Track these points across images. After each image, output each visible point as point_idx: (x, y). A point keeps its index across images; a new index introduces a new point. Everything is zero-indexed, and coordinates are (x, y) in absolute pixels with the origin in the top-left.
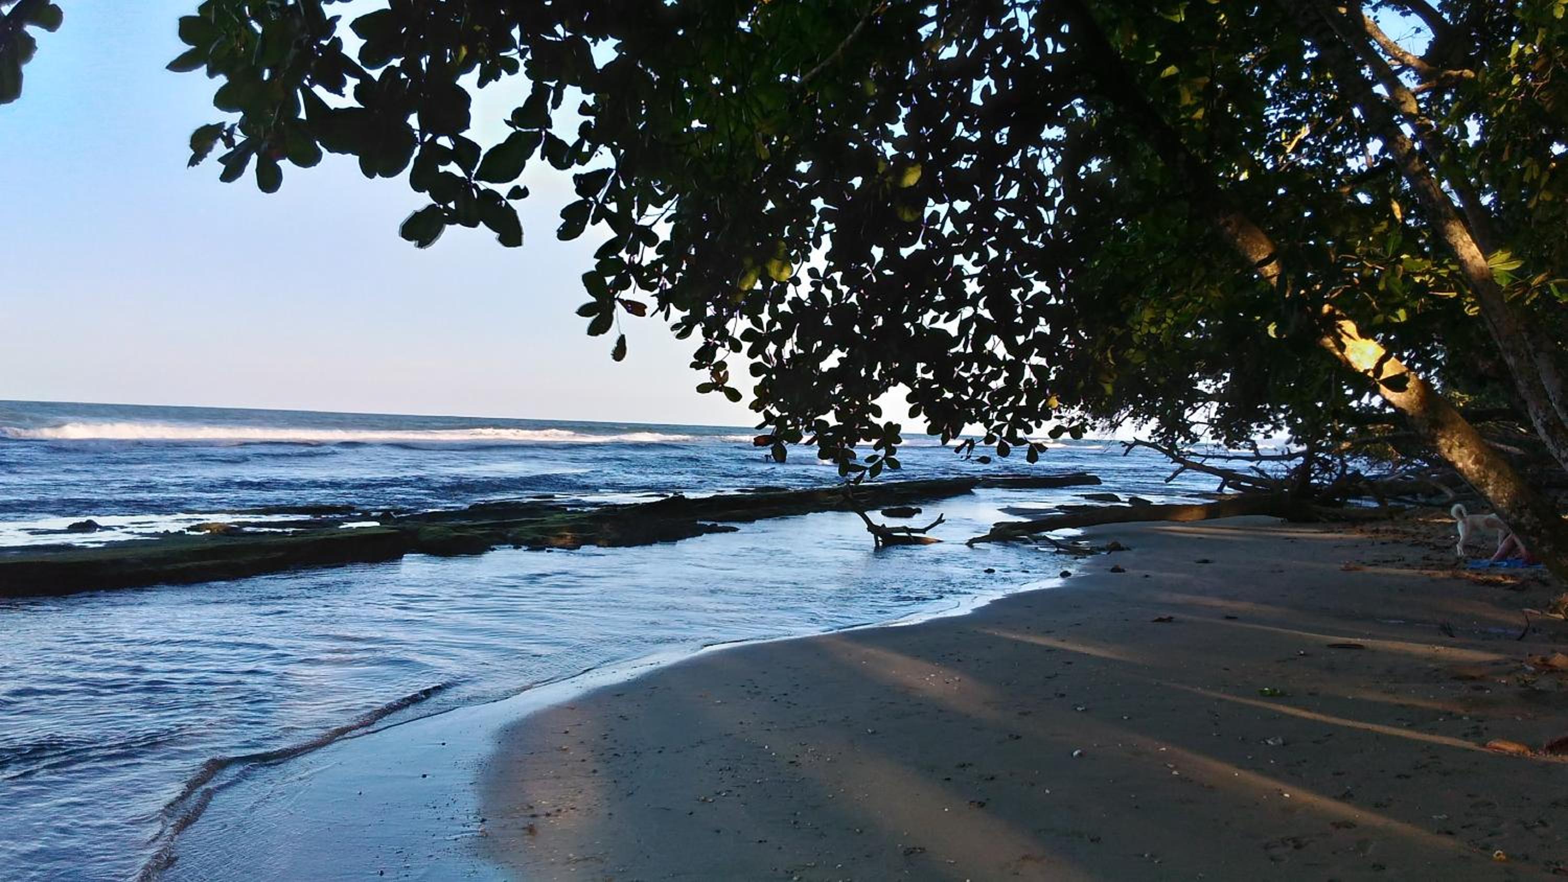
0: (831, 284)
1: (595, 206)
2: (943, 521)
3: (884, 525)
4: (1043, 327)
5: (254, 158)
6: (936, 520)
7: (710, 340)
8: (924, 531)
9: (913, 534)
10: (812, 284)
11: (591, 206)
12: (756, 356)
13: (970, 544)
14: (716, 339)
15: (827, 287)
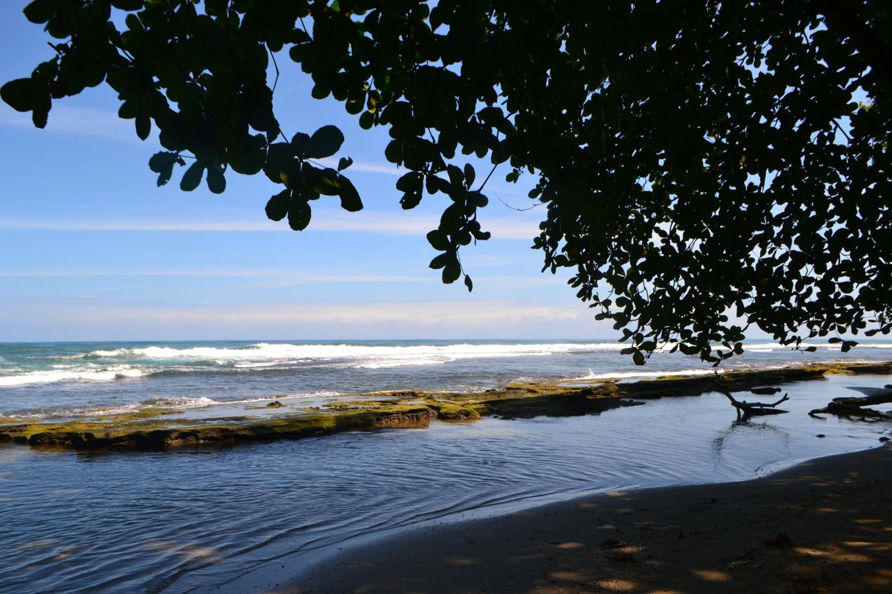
0: (676, 239)
1: (425, 177)
2: (788, 399)
3: (744, 402)
4: (845, 255)
5: (206, 171)
6: (782, 398)
7: (586, 284)
8: (773, 405)
9: (764, 408)
10: (663, 241)
11: (422, 177)
12: (621, 293)
13: (812, 414)
14: (590, 282)
15: (674, 242)
